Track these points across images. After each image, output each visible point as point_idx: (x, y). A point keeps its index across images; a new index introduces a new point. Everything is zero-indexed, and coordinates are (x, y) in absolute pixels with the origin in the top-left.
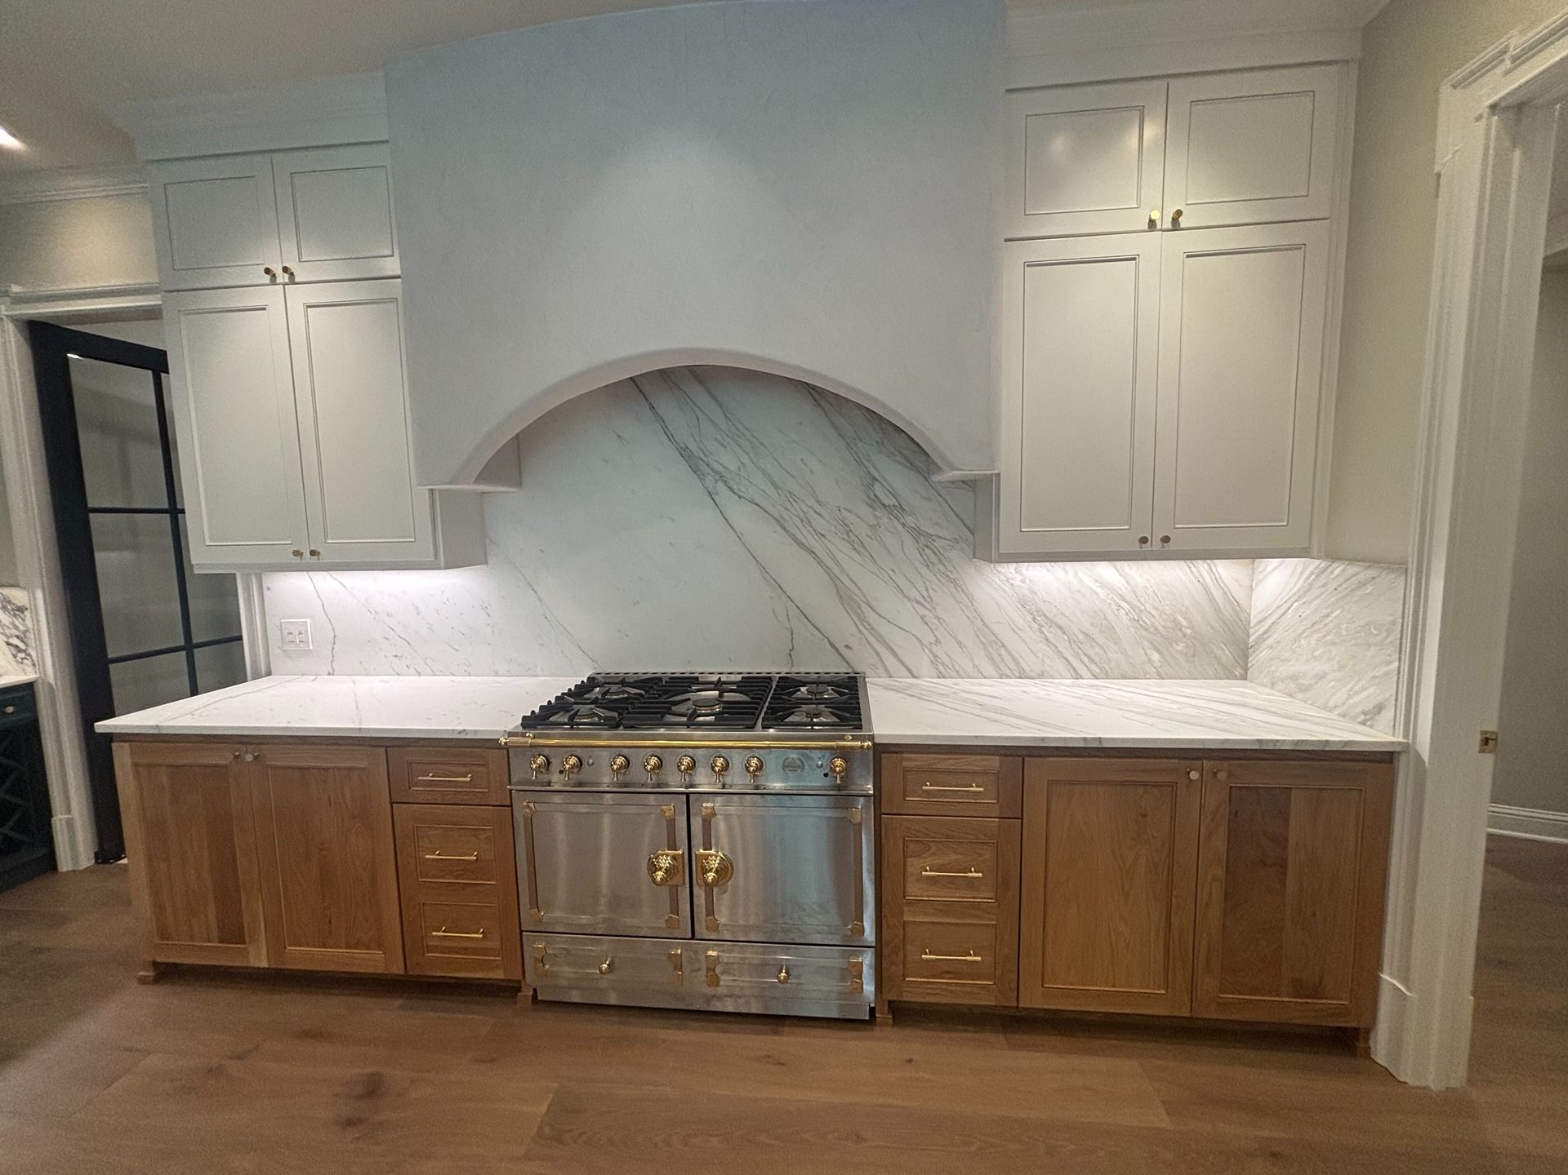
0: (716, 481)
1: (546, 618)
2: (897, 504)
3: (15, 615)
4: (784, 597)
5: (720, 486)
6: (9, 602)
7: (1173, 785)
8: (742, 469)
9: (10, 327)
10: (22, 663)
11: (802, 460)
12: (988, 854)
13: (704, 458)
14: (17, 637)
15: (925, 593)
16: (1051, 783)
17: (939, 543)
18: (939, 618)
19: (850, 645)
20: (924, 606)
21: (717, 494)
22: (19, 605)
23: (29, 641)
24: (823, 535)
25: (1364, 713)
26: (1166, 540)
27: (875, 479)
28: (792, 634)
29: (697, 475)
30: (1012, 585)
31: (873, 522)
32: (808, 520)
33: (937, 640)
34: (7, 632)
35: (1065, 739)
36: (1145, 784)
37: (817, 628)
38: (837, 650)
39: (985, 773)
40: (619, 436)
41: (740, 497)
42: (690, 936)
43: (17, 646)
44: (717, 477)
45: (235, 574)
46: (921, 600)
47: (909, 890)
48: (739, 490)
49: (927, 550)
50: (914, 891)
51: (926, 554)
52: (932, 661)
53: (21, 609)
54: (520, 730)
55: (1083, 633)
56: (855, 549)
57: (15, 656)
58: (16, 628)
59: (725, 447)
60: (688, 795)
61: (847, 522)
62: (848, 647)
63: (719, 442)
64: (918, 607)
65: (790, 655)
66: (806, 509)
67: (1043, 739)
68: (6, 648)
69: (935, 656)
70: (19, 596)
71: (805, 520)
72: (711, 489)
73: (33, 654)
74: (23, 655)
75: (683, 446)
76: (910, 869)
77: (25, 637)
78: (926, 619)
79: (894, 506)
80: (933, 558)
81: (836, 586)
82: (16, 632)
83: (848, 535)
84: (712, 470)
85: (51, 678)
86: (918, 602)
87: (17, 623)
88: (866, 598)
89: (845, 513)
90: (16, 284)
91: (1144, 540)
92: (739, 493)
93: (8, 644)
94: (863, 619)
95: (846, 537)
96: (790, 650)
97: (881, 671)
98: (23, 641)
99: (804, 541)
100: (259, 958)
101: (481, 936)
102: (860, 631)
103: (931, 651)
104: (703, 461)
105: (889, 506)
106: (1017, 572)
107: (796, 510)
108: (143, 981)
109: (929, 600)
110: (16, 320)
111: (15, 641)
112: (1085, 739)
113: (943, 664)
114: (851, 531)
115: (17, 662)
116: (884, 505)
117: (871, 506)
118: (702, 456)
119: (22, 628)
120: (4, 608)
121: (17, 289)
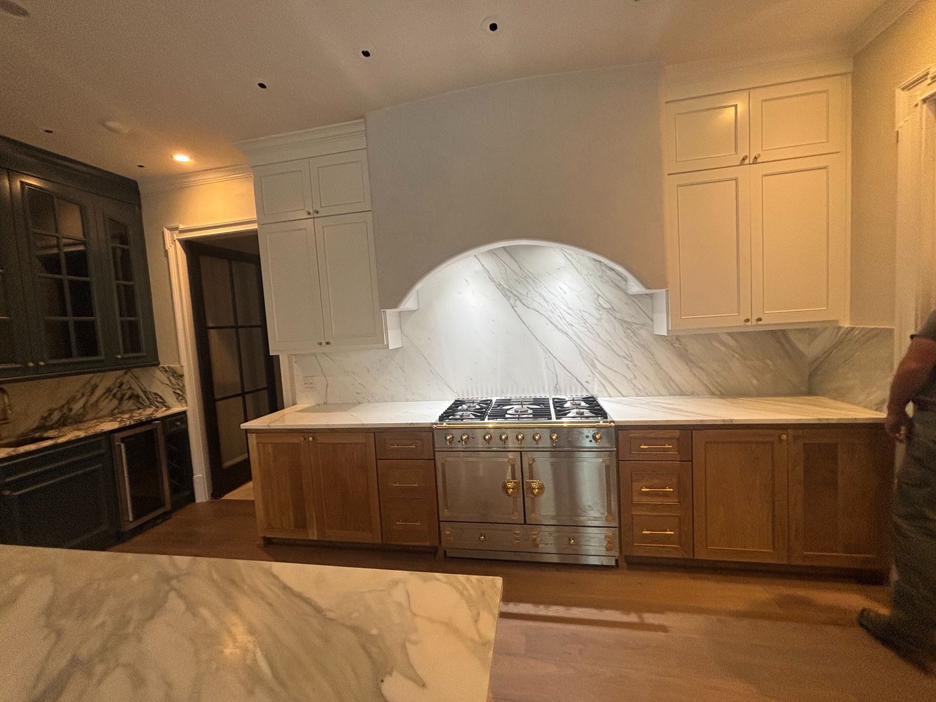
0: (516, 300)
1: (431, 372)
2: (611, 307)
3: (178, 379)
4: (552, 358)
5: (518, 302)
6: (176, 373)
7: (772, 443)
8: (529, 293)
9: (178, 244)
10: (181, 402)
11: (560, 287)
12: (675, 480)
13: (509, 289)
14: (179, 389)
15: (627, 352)
16: (707, 443)
17: (634, 326)
18: (635, 365)
19: (588, 381)
20: (627, 359)
21: (516, 306)
22: (180, 374)
23: (184, 391)
24: (572, 325)
25: (877, 405)
26: (759, 320)
27: (599, 295)
28: (557, 376)
29: (506, 298)
30: (675, 347)
31: (598, 316)
32: (564, 318)
33: (635, 377)
34: (175, 387)
35: (713, 420)
36: (757, 442)
37: (569, 372)
38: (581, 384)
39: (671, 438)
40: (466, 281)
41: (528, 307)
42: (523, 522)
43: (178, 394)
44: (516, 298)
45: (278, 356)
46: (626, 356)
47: (634, 498)
48: (528, 304)
49: (628, 331)
50: (636, 499)
51: (628, 333)
52: (633, 388)
53: (181, 376)
54: (438, 422)
55: (714, 370)
56: (589, 331)
57: (177, 399)
58: (179, 385)
59: (520, 283)
60: (521, 452)
61: (585, 318)
62: (587, 382)
63: (516, 280)
64: (624, 360)
65: (556, 387)
66: (562, 312)
67: (702, 421)
68: (173, 394)
69: (634, 385)
71: (562, 317)
72: (514, 305)
73: (186, 397)
74: (181, 398)
75: (498, 283)
76: (634, 489)
77: (183, 388)
78: (629, 366)
79: (610, 309)
80: (632, 335)
81: (579, 349)
82: (178, 387)
83: (585, 324)
84: (513, 294)
86: (624, 357)
87: (179, 382)
88: (595, 356)
89: (584, 313)
90: (182, 224)
91: (747, 320)
92: (527, 305)
93: (175, 392)
94: (594, 367)
95: (584, 325)
96: (556, 384)
97: (605, 394)
98: (181, 391)
99: (562, 328)
100: (313, 535)
101: (419, 524)
102: (593, 373)
103: (632, 383)
104: (509, 290)
105: (607, 309)
106: (677, 340)
107: (557, 312)
108: (258, 546)
109: (630, 356)
110: (180, 241)
111: (178, 391)
112: (724, 420)
113: (639, 389)
114: (587, 322)
115: (179, 401)
116: (604, 308)
117: (597, 309)
118: (508, 288)
119: (181, 385)
120: (173, 376)
121: (181, 227)
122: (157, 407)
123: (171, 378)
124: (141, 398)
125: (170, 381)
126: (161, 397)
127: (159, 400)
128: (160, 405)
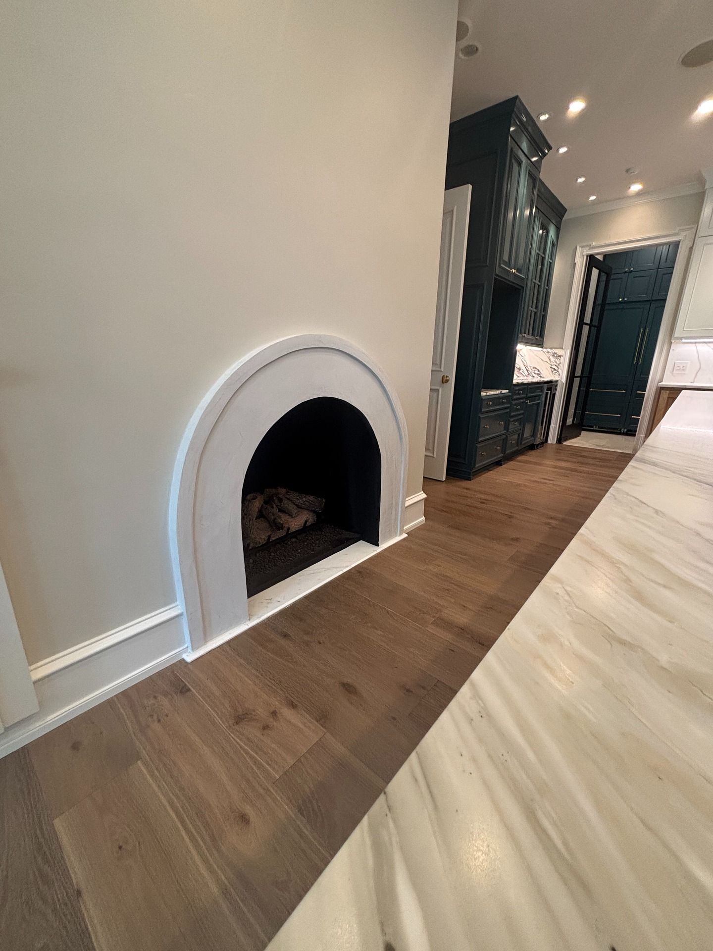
3: (557, 358)
6: (557, 354)
9: (585, 257)
10: (555, 374)
23: (559, 367)
34: (552, 364)
43: (554, 369)
53: (560, 356)
57: (552, 372)
58: (556, 362)
68: (549, 368)
70: (559, 352)
73: (559, 370)
74: (556, 372)
77: (559, 365)
82: (555, 364)
85: (564, 381)
87: (556, 360)
93: (551, 368)
98: (557, 367)
111: (554, 367)
115: (553, 374)
119: (558, 362)
120: (553, 356)
121: (594, 244)
122: (534, 377)
123: (552, 358)
124: (521, 370)
125: (550, 359)
126: (539, 371)
127: (537, 372)
128: (536, 376)
